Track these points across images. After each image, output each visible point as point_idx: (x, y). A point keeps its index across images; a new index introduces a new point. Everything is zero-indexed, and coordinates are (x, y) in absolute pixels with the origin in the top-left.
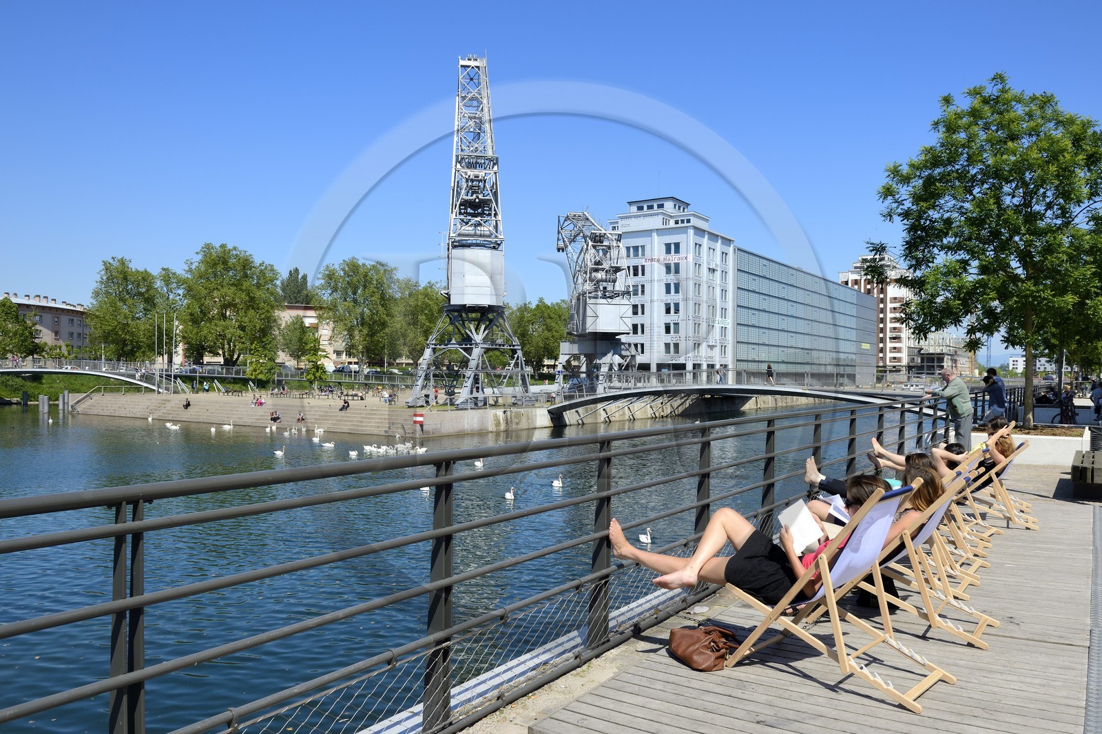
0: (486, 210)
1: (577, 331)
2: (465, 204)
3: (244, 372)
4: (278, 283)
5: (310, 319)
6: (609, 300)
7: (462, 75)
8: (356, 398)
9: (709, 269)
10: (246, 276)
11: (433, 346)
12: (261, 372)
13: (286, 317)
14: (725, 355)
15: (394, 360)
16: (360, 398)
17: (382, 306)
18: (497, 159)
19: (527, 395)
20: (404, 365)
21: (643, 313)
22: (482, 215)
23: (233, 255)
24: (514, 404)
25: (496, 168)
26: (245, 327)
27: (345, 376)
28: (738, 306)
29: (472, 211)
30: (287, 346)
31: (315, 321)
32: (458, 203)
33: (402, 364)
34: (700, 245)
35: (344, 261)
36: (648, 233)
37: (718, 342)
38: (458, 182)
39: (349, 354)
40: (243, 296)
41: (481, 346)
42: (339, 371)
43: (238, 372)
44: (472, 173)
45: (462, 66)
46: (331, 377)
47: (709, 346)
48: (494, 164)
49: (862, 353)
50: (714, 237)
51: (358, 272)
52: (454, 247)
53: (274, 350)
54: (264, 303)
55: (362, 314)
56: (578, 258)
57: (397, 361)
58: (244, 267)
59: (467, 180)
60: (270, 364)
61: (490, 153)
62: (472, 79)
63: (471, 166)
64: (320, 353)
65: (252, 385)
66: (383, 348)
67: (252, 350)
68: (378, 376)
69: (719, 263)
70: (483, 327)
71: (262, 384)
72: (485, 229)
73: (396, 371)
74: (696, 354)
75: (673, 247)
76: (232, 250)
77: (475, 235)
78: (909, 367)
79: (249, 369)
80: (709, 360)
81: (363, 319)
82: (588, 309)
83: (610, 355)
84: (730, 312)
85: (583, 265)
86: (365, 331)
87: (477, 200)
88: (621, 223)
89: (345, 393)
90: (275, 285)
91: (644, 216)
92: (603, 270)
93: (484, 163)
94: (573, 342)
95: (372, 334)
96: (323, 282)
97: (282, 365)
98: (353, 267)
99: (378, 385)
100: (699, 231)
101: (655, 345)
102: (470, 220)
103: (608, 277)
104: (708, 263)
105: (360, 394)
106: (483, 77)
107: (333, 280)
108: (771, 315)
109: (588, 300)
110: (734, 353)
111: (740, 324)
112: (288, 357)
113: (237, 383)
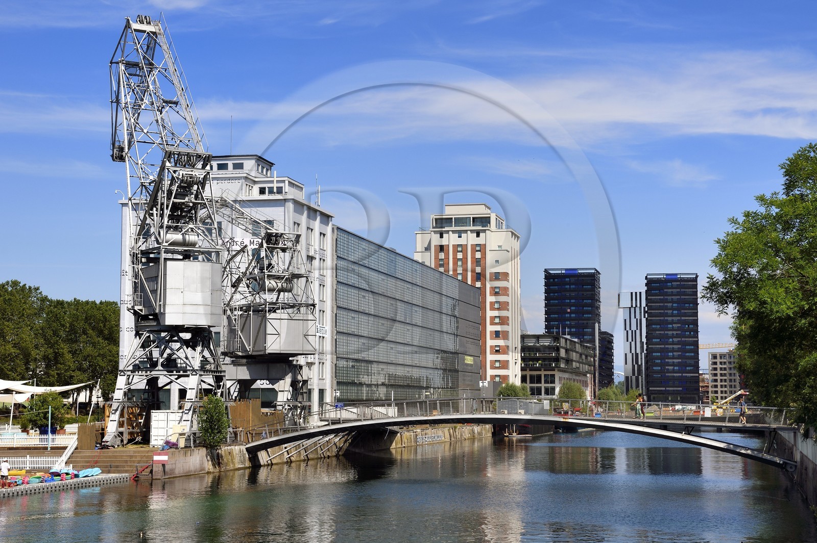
9: (308, 256)
28: (336, 307)
34: (298, 225)
37: (316, 357)
41: (199, 373)
49: (465, 371)
69: (317, 248)
82: (268, 325)
84: (329, 316)
87: (191, 204)
104: (307, 249)
110: (332, 373)
111: (339, 333)
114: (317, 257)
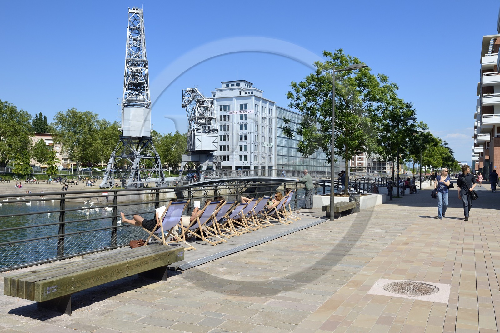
0: (142, 88)
1: (191, 149)
2: (131, 84)
3: (11, 170)
4: (31, 121)
5: (48, 141)
6: (207, 134)
7: (130, 17)
8: (73, 184)
9: (263, 117)
10: (12, 117)
11: (114, 157)
12: (21, 170)
13: (35, 140)
14: (271, 161)
15: (97, 163)
16: (75, 184)
17: (90, 135)
18: (148, 62)
19: (163, 182)
20: (103, 166)
21: (228, 140)
22: (140, 90)
23: (5, 106)
25: (147, 66)
26: (12, 145)
27: (69, 172)
28: (278, 136)
29: (135, 88)
30: (35, 156)
31: (51, 142)
32: (127, 84)
33: (102, 165)
34: (258, 105)
35: (68, 110)
36: (231, 98)
37: (267, 155)
38: (127, 73)
39: (72, 160)
40: (11, 129)
41: (139, 157)
42: (65, 169)
43: (7, 170)
44: (134, 69)
45: (130, 12)
46: (61, 172)
47: (263, 157)
48: (146, 64)
50: (265, 101)
51: (76, 116)
52: (125, 106)
53: (28, 158)
54: (23, 132)
55: (79, 139)
56: (192, 112)
57: (99, 164)
58: (11, 112)
59: (132, 72)
60: (26, 166)
61: (144, 59)
62: (135, 19)
63: (134, 65)
64: (55, 160)
65: (16, 177)
66: (91, 157)
67: (16, 158)
68: (87, 172)
69: (267, 114)
70: (140, 147)
71: (21, 177)
72: (141, 97)
73: (98, 169)
74: (256, 161)
75: (244, 106)
76: (4, 103)
77: (136, 100)
78: (367, 168)
79: (14, 168)
80: (262, 164)
81: (79, 141)
82: (196, 138)
83: (207, 162)
85: (194, 115)
86: (80, 148)
87: (137, 83)
88: (217, 93)
89: (67, 181)
90: (29, 123)
91: (229, 89)
92: (204, 118)
93: (141, 64)
94: (189, 155)
95: (84, 150)
96: (57, 121)
97: (33, 166)
98: (74, 114)
99: (87, 177)
100: (257, 98)
101: (235, 156)
102: (134, 93)
103: (207, 122)
104: (262, 114)
105: (76, 182)
106: (141, 19)
107: (63, 120)
109: (196, 134)
110: (275, 161)
111: (279, 146)
112: (37, 162)
113: (7, 176)
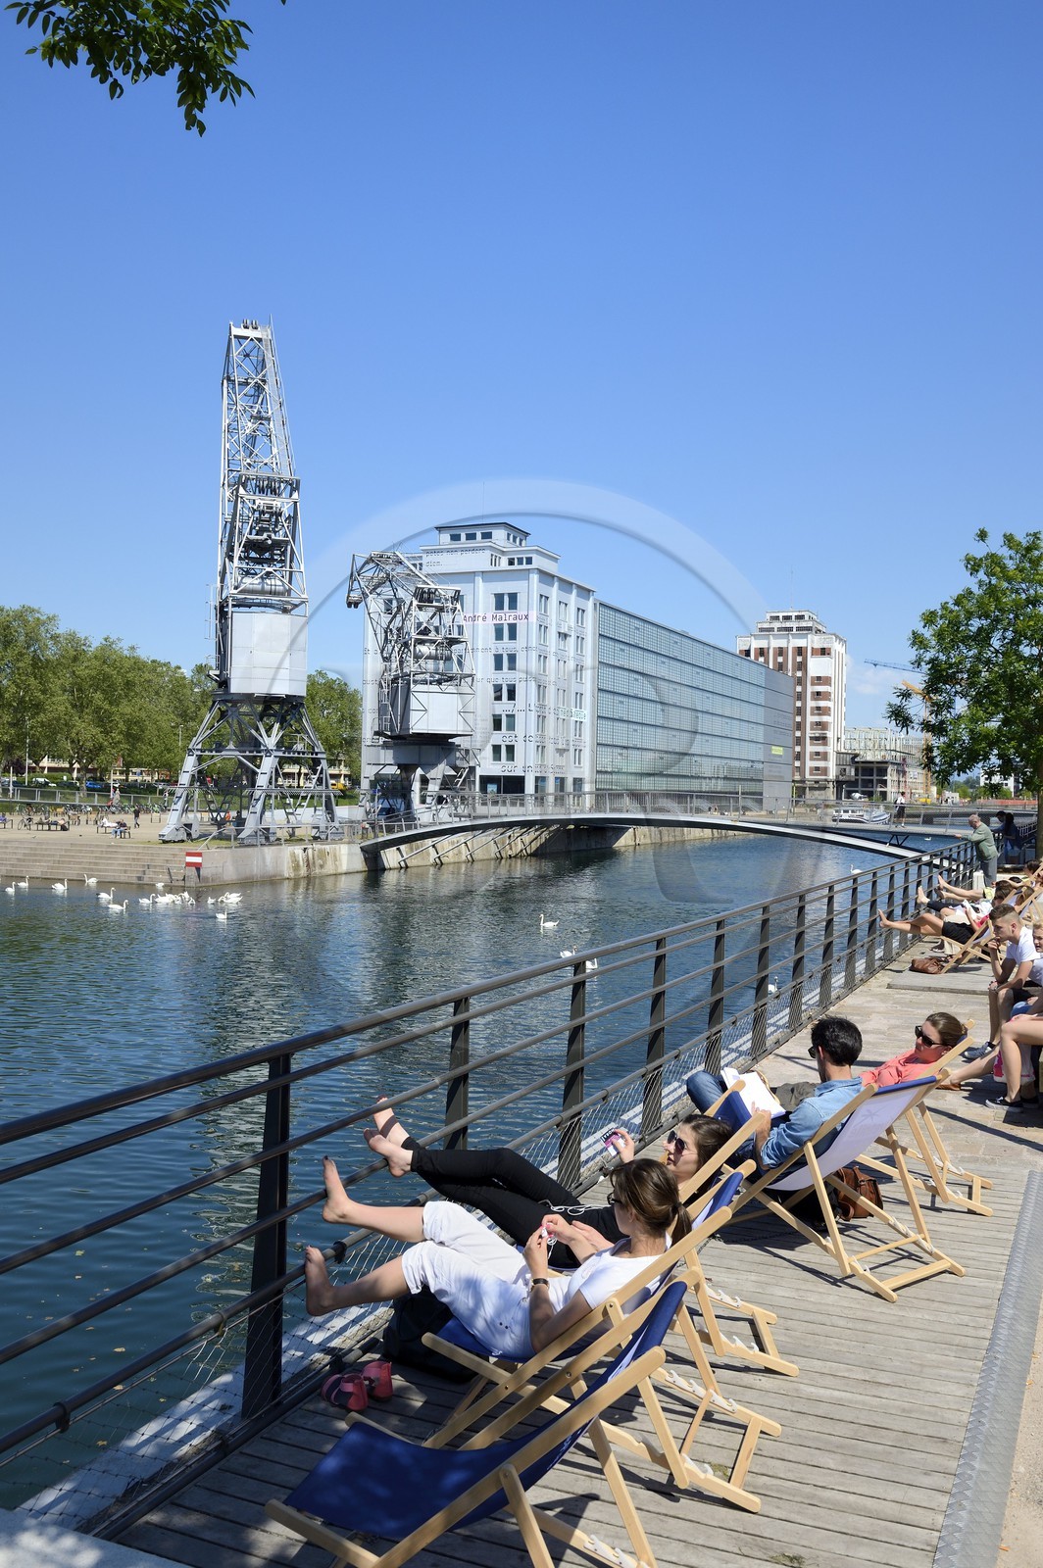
0: (279, 555)
1: (395, 731)
2: (252, 546)
6: (442, 687)
9: (559, 633)
11: (199, 753)
14: (580, 764)
18: (298, 482)
19: (333, 824)
24: (315, 838)
25: (295, 495)
28: (599, 690)
29: (256, 556)
34: (547, 598)
36: (469, 576)
37: (571, 743)
41: (273, 753)
44: (261, 502)
45: (235, 336)
47: (558, 750)
48: (293, 490)
49: (772, 761)
50: (566, 585)
59: (253, 512)
61: (286, 474)
62: (247, 356)
63: (260, 491)
69: (572, 624)
70: (276, 727)
72: (277, 583)
74: (540, 763)
75: (506, 599)
78: (837, 782)
80: (557, 770)
82: (412, 699)
83: (441, 767)
84: (588, 700)
87: (269, 542)
88: (427, 559)
91: (463, 550)
92: (432, 642)
93: (279, 488)
94: (390, 748)
100: (546, 577)
102: (254, 569)
103: (440, 652)
104: (558, 625)
106: (268, 356)
108: (645, 703)
109: (412, 686)
110: (592, 761)
111: (602, 717)
114: (573, 634)
